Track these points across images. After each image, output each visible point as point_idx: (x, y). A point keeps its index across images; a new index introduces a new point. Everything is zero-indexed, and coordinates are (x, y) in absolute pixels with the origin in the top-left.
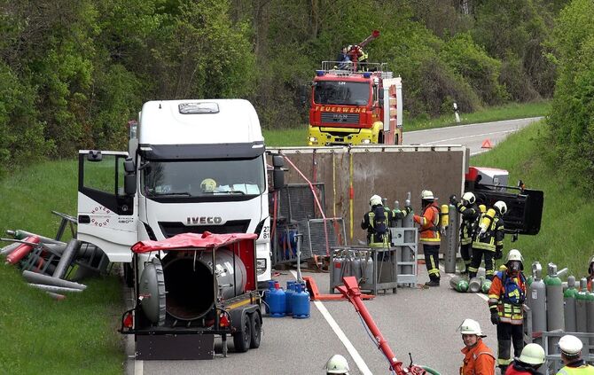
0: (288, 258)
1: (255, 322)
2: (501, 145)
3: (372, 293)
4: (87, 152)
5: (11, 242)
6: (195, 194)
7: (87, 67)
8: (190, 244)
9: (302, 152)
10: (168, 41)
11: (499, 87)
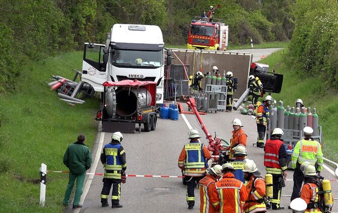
0: (172, 96)
1: (154, 119)
2: (268, 57)
3: (206, 112)
4: (88, 43)
5: (54, 81)
6: (132, 65)
7: (93, 13)
8: (128, 84)
9: (181, 51)
10: (130, 4)
11: (271, 34)
